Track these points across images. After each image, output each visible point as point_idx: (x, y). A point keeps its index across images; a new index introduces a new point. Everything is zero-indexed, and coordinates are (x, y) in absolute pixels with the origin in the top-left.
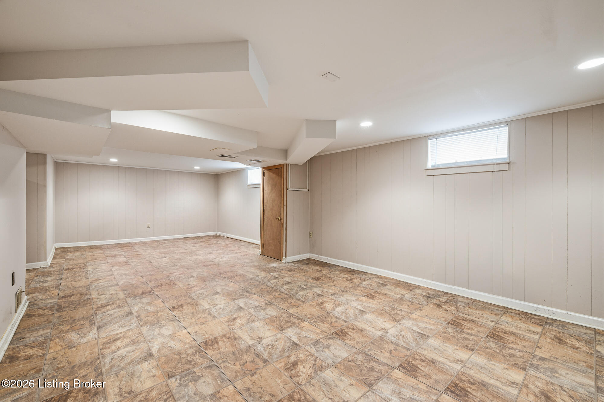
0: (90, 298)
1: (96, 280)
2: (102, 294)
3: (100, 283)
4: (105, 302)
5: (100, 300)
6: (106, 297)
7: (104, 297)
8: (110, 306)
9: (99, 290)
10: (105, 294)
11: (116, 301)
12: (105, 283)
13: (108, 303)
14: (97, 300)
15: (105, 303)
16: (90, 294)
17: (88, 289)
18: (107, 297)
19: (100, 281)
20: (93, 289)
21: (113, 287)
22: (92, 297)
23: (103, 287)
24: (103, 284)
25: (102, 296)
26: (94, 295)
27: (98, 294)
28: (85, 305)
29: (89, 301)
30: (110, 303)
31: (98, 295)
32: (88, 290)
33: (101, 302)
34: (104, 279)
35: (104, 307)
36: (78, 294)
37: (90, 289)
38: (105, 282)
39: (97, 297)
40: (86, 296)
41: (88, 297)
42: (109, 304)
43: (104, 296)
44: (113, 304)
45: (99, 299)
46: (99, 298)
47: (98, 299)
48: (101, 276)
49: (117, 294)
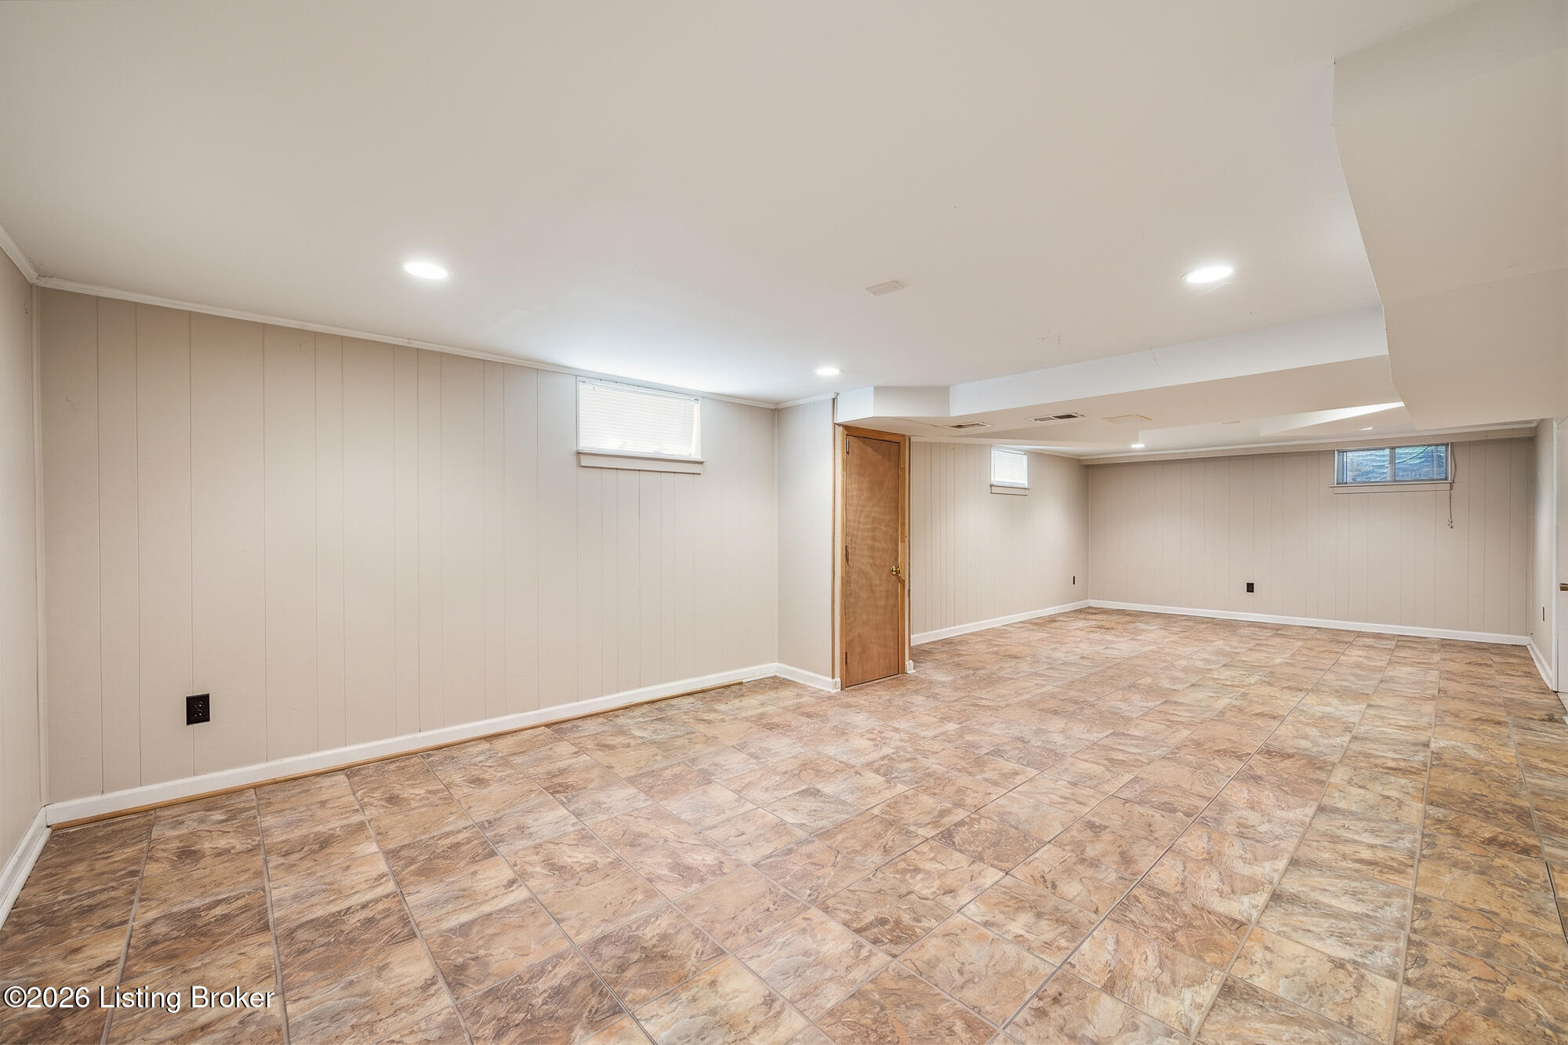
0: (1431, 804)
1: (1385, 868)
2: (1388, 801)
3: (1372, 846)
4: (1392, 778)
5: (1403, 787)
6: (1383, 789)
7: (1389, 789)
8: (1386, 765)
9: (1394, 816)
10: (1382, 796)
11: (1365, 768)
12: (1356, 837)
13: (1386, 773)
14: (1411, 790)
15: (1394, 776)
16: (1426, 816)
17: (1429, 840)
18: (1381, 788)
19: (1366, 854)
20: (1413, 831)
21: (1342, 805)
22: (1421, 805)
23: (1372, 825)
24: (1367, 838)
25: (1393, 794)
26: (1414, 811)
27: (1400, 804)
28: (1447, 793)
29: (1435, 798)
30: (1381, 770)
31: (1402, 802)
32: (1429, 836)
33: (1403, 781)
34: (1344, 857)
35: (1400, 769)
36: (1466, 836)
37: (1424, 835)
38: (1356, 842)
39: (1407, 800)
40: (1442, 818)
41: (1434, 811)
42: (1386, 771)
43: (1386, 793)
44: (1376, 766)
45: (1405, 792)
46: (1403, 794)
47: (1408, 793)
48: (1349, 878)
49: (1349, 783)
